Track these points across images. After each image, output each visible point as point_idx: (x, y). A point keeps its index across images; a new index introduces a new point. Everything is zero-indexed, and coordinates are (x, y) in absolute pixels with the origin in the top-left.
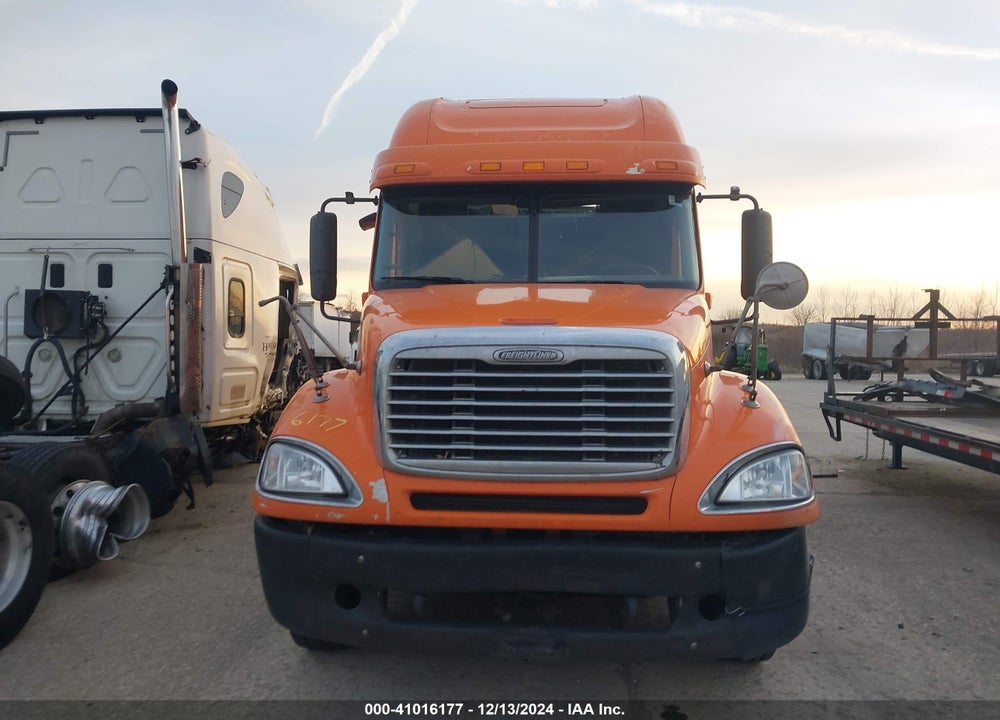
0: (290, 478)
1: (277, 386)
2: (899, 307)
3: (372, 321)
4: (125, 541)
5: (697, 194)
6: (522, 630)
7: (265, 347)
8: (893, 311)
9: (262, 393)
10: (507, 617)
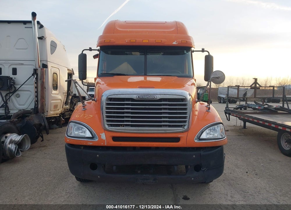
0: (76, 133)
1: (67, 105)
2: (245, 83)
3: (99, 86)
4: (23, 151)
5: (192, 50)
6: (145, 175)
7: (63, 93)
8: (243, 84)
9: (63, 107)
10: (139, 172)
